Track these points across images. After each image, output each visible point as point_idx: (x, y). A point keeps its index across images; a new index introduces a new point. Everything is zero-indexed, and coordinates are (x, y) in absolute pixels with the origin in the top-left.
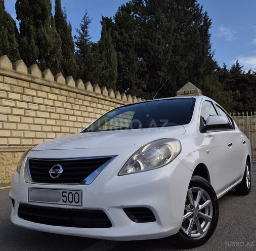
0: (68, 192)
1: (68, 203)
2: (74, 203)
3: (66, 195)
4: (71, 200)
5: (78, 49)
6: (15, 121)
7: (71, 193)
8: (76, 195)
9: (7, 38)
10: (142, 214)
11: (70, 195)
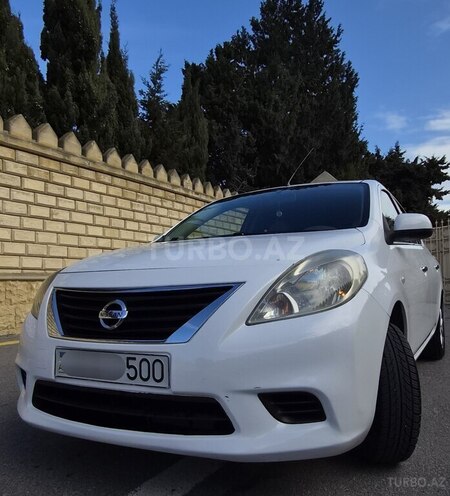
0: (139, 358)
1: (138, 380)
2: (151, 382)
3: (135, 364)
4: (145, 376)
5: (145, 112)
6: (34, 227)
7: (146, 360)
8: (158, 365)
9: (25, 87)
10: (297, 406)
11: (144, 364)
